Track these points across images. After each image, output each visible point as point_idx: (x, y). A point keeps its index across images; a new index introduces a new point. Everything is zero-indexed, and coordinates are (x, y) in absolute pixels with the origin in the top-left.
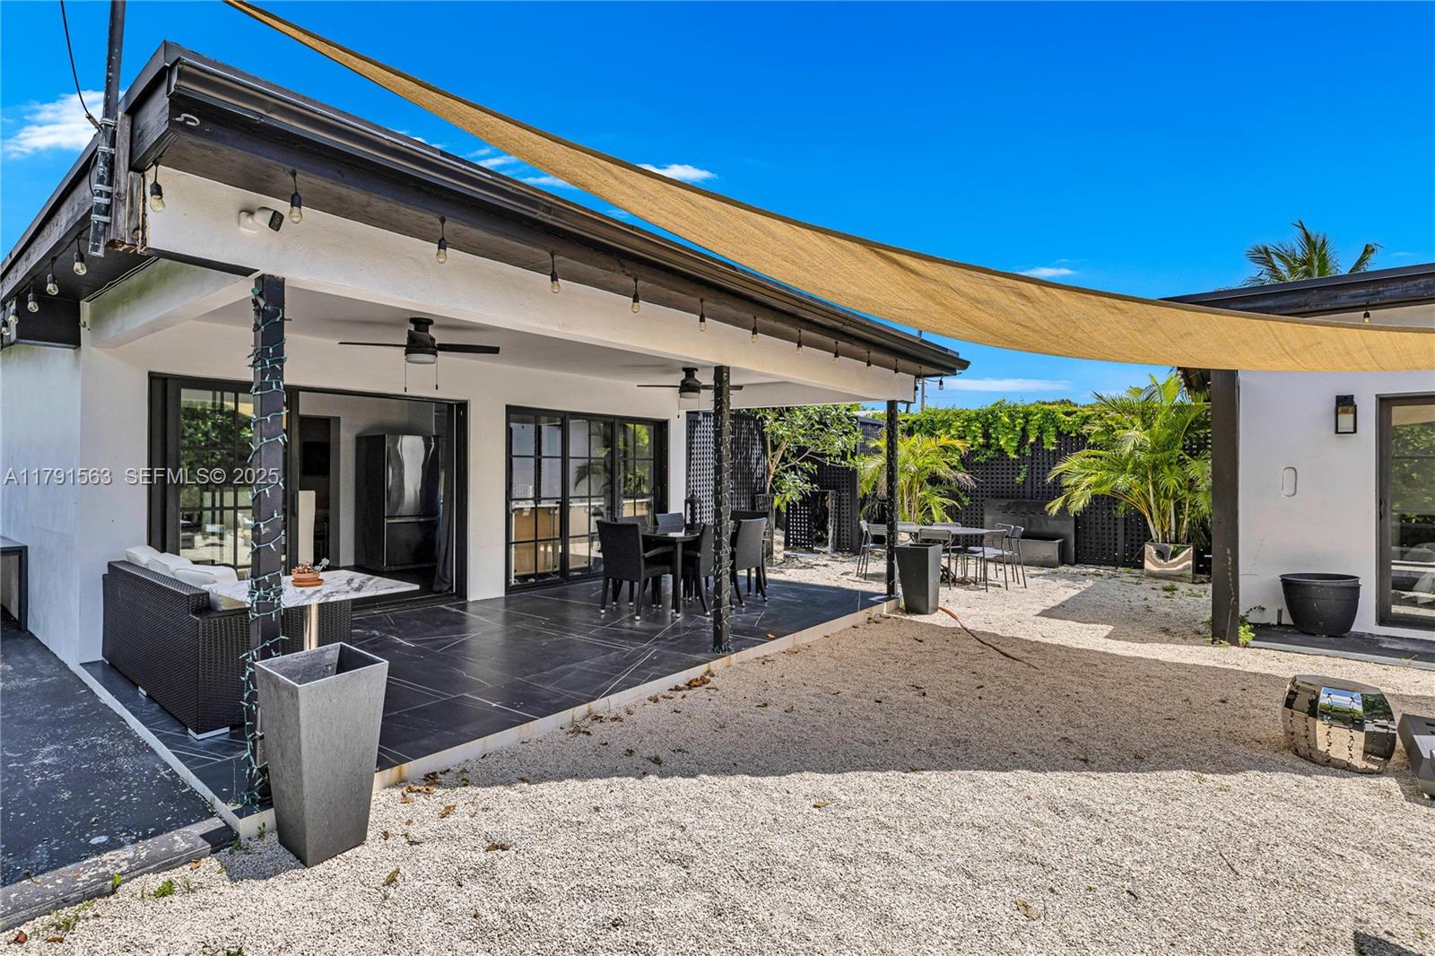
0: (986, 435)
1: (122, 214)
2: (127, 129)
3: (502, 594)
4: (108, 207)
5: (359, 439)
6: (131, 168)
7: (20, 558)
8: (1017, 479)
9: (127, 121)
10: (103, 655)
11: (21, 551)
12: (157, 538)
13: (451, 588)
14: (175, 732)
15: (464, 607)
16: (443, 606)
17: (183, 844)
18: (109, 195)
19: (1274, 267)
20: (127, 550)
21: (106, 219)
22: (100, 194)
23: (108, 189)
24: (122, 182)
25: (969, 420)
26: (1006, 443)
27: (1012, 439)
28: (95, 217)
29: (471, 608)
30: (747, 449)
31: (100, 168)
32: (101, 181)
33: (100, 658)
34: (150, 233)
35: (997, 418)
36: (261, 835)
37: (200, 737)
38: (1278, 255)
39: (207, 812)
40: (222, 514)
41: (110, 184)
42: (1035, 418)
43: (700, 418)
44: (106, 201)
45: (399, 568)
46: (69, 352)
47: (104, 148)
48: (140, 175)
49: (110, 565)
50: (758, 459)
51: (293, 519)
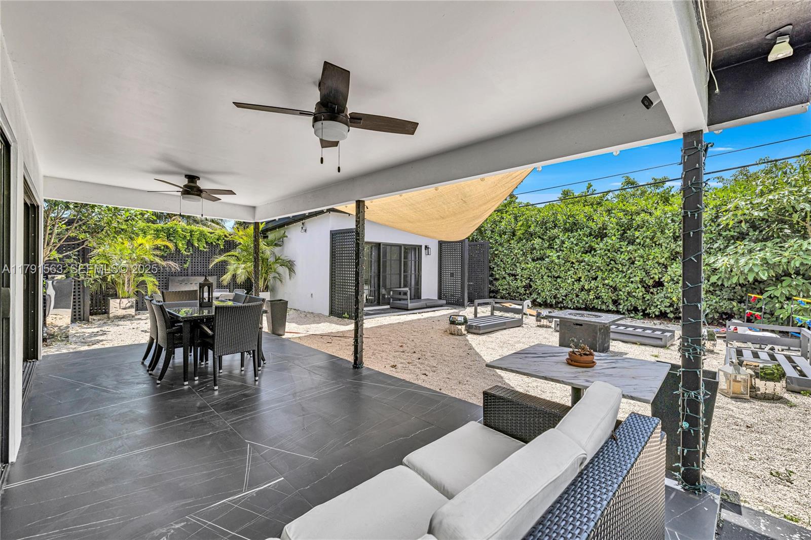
8: (185, 265)
17: (762, 521)
27: (183, 244)
35: (175, 231)
42: (196, 233)
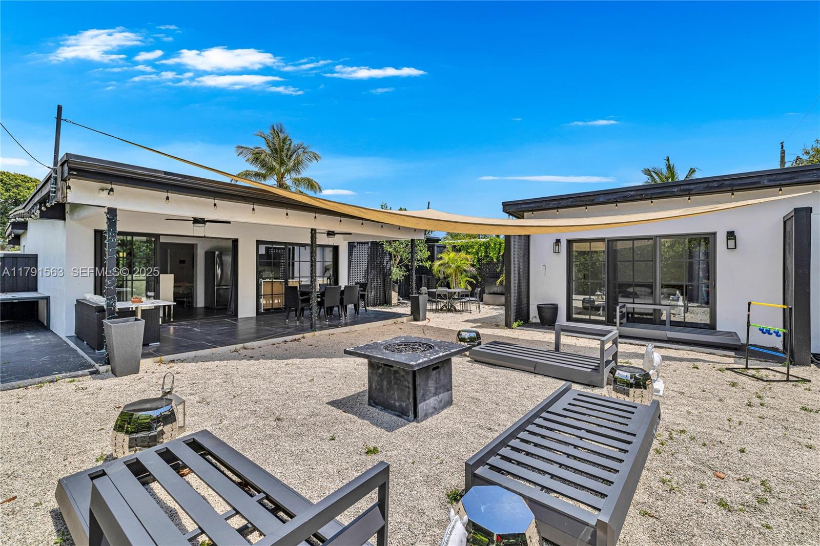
0: (486, 252)
1: (59, 194)
2: (61, 170)
3: (255, 315)
4: (55, 191)
5: (206, 253)
6: (62, 180)
7: (47, 301)
8: (498, 270)
9: (61, 168)
10: (75, 333)
11: (47, 298)
12: (98, 291)
13: (233, 313)
14: (91, 351)
15: (236, 320)
16: (226, 320)
17: (81, 373)
18: (55, 188)
19: (652, 176)
20: (85, 295)
21: (54, 195)
22: (53, 188)
23: (55, 186)
24: (59, 184)
25: (480, 245)
26: (493, 255)
27: (495, 253)
28: (51, 194)
29: (239, 320)
30: (381, 258)
31: (52, 180)
32: (53, 184)
33: (75, 335)
34: (68, 198)
35: (489, 244)
36: (107, 372)
37: (99, 352)
38: (653, 172)
39: (92, 366)
40: (126, 283)
41: (56, 185)
43: (356, 244)
44: (55, 190)
45: (222, 307)
46: (62, 222)
47: (54, 175)
48: (64, 182)
49: (77, 300)
50: (387, 262)
51: (158, 285)
